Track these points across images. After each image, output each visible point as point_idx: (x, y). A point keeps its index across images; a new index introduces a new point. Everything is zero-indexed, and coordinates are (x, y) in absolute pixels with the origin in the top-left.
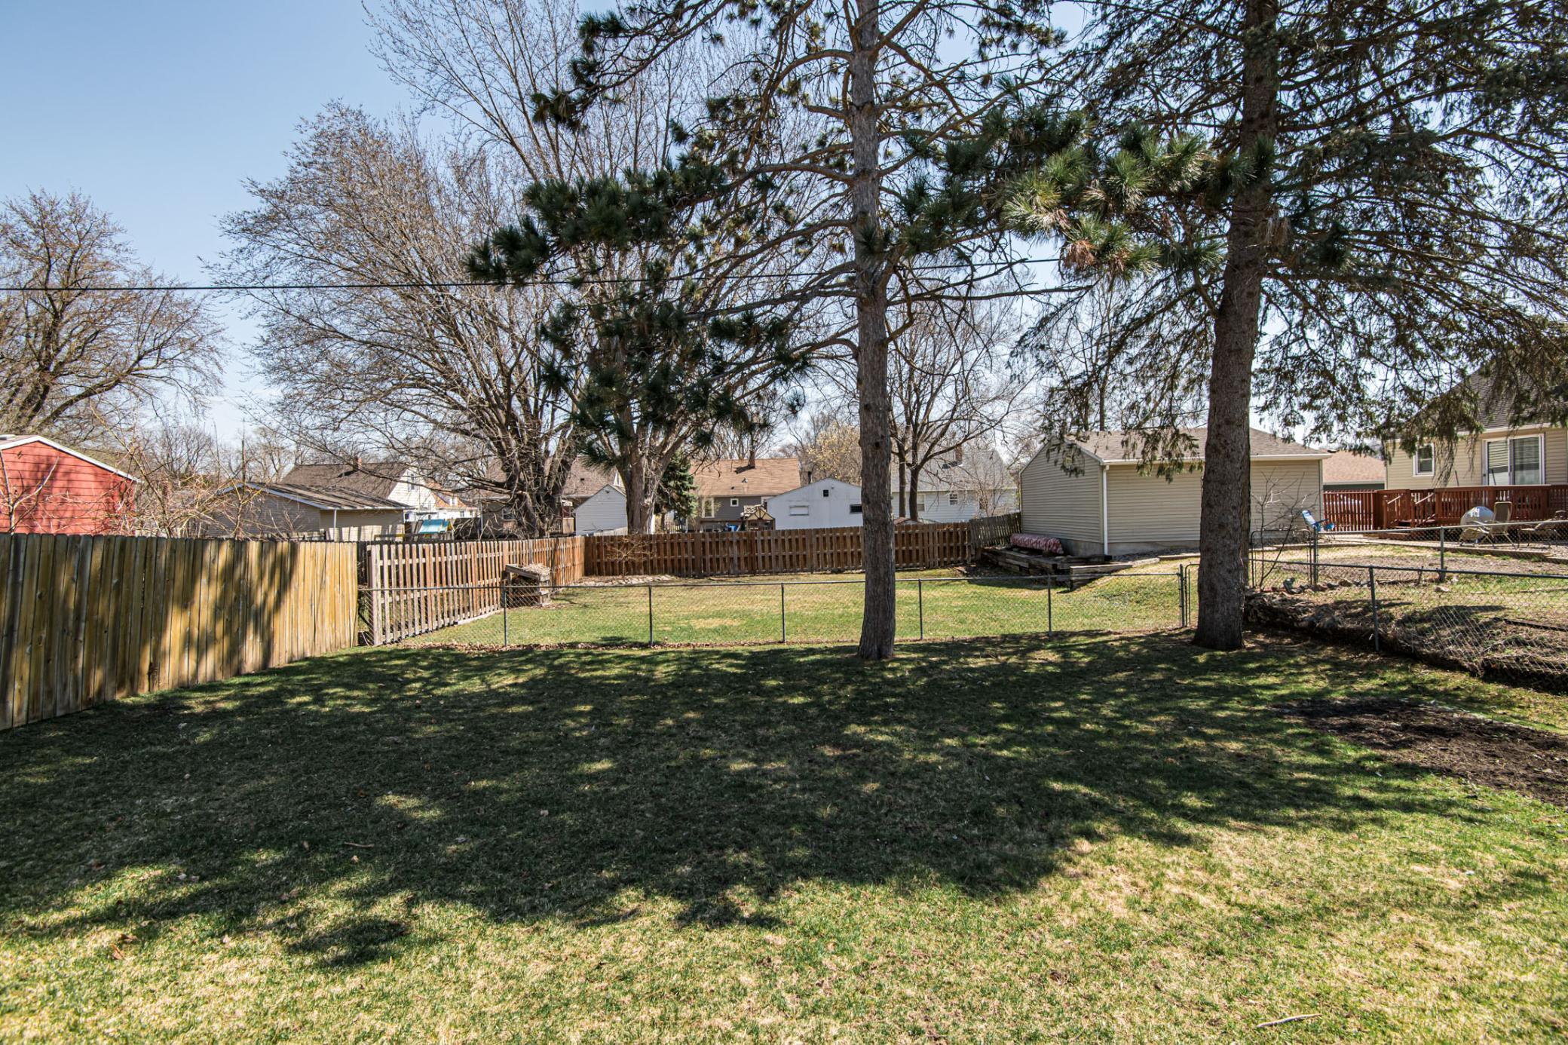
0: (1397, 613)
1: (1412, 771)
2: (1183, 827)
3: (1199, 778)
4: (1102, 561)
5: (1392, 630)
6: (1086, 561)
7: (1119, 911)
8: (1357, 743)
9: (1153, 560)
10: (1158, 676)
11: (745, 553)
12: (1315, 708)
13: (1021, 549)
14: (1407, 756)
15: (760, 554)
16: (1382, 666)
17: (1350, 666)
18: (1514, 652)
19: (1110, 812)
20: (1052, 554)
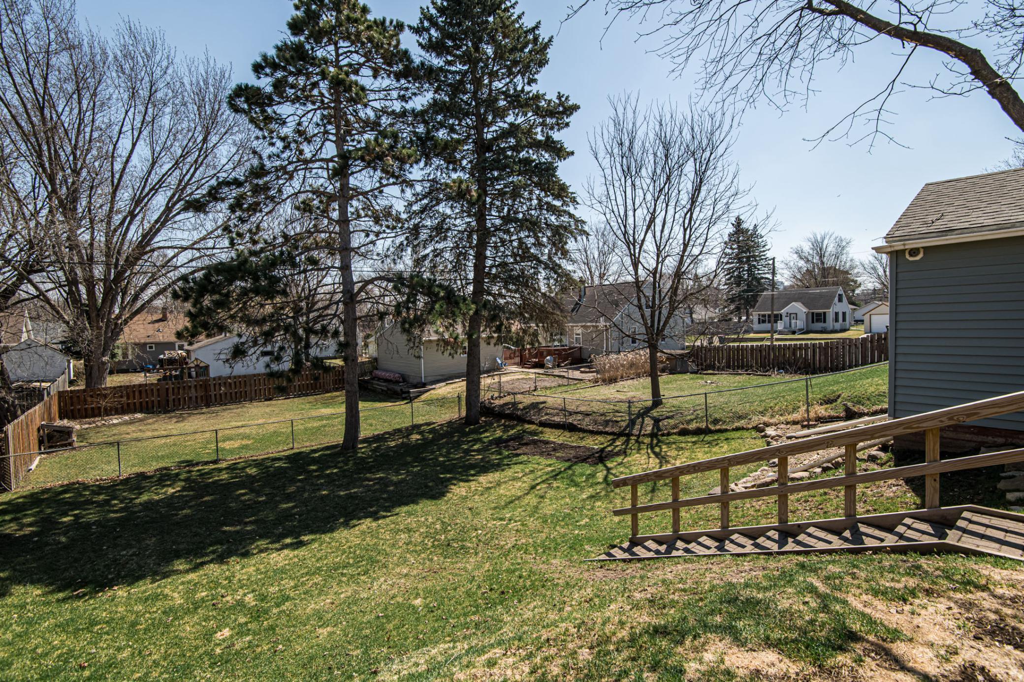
0: (521, 406)
1: (518, 455)
2: (471, 478)
3: (472, 466)
4: (423, 385)
5: (519, 413)
6: (415, 387)
7: (464, 494)
8: (508, 450)
9: (444, 384)
10: (456, 439)
11: (201, 393)
12: (498, 442)
13: (379, 379)
14: (518, 452)
15: (213, 393)
16: (517, 425)
17: (509, 426)
18: (545, 418)
19: (456, 479)
20: (397, 382)
